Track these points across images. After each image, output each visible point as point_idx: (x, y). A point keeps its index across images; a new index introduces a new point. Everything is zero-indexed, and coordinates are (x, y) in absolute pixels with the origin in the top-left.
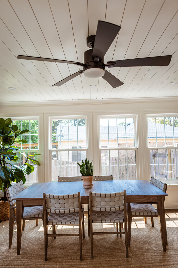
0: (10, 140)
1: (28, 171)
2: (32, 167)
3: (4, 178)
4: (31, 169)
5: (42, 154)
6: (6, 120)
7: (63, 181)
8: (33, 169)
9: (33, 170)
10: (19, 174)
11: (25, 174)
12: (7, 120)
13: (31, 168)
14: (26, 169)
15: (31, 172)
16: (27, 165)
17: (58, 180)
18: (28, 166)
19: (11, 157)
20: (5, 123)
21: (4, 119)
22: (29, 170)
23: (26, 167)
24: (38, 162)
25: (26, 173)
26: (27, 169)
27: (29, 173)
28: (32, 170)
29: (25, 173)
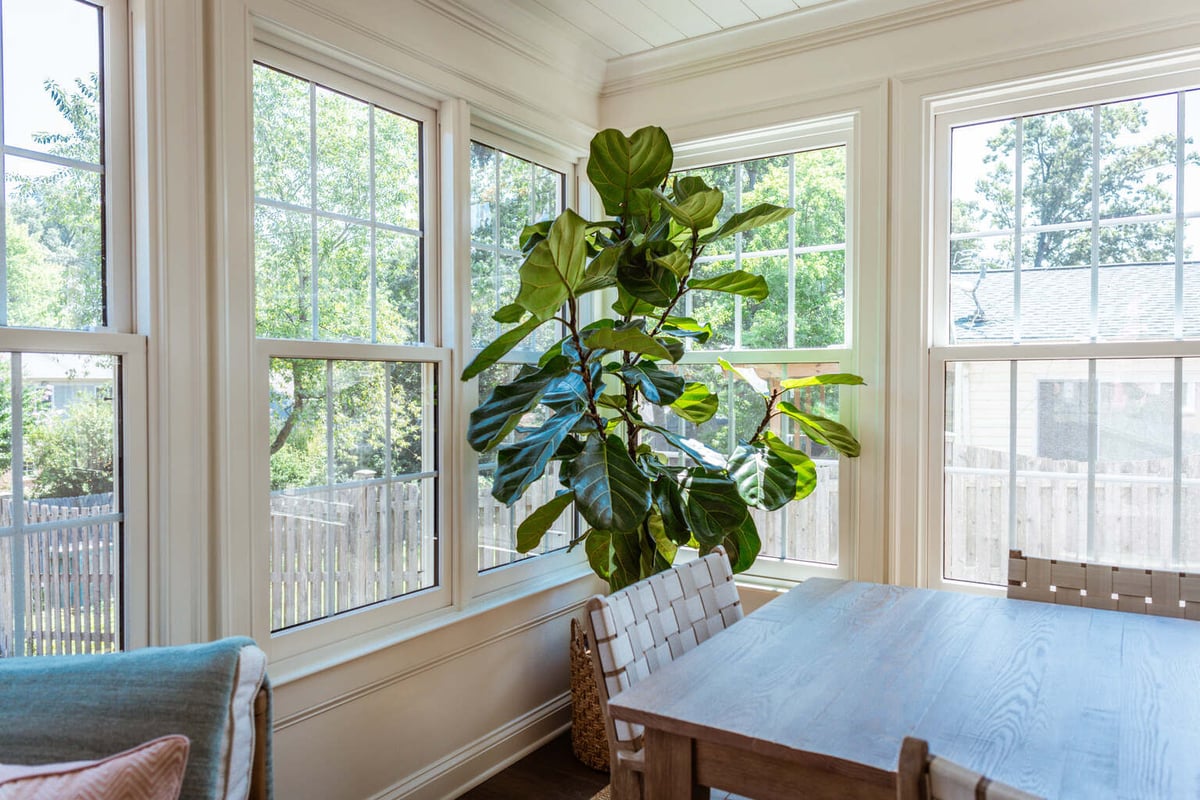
0: (661, 275)
1: (772, 484)
2: (799, 462)
3: (610, 514)
4: (794, 476)
5: (874, 375)
6: (637, 135)
7: (1055, 599)
8: (809, 476)
9: (811, 483)
10: (716, 497)
11: (754, 501)
12: (645, 140)
13: (797, 468)
14: (760, 476)
15: (791, 493)
16: (767, 449)
17: (1012, 582)
18: (777, 452)
19: (668, 383)
20: (634, 162)
21: (619, 134)
22: (783, 483)
23: (759, 462)
24: (840, 428)
25: (761, 495)
26: (767, 472)
27: (783, 498)
28: (799, 483)
29: (753, 496)
